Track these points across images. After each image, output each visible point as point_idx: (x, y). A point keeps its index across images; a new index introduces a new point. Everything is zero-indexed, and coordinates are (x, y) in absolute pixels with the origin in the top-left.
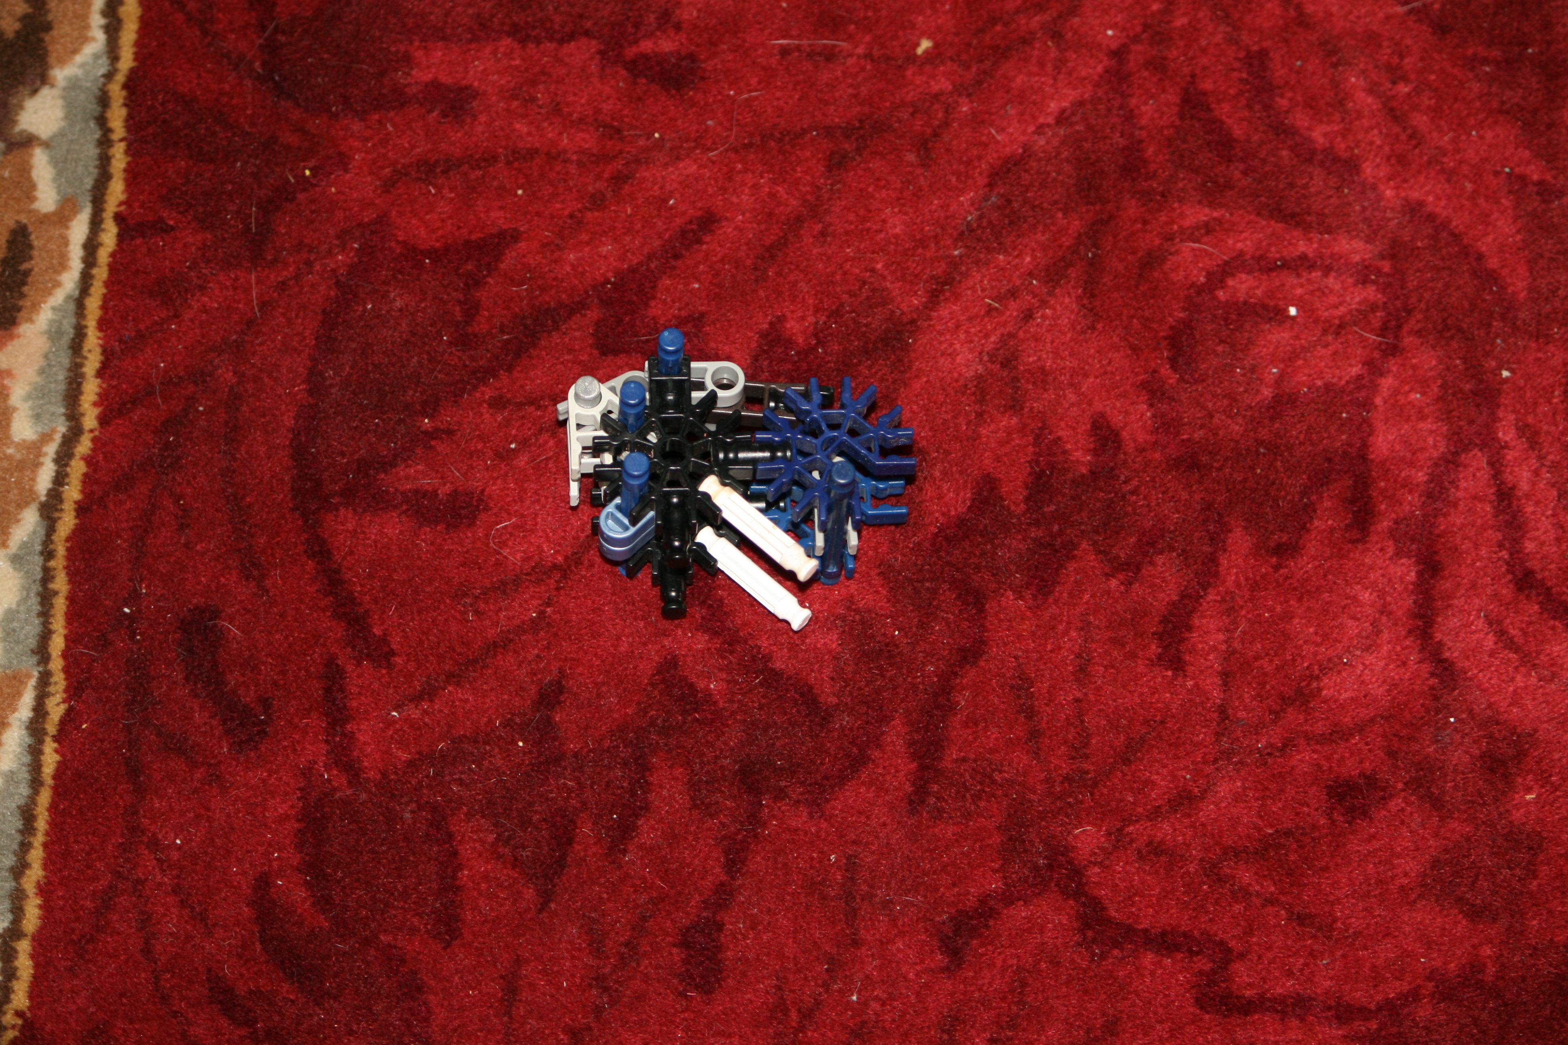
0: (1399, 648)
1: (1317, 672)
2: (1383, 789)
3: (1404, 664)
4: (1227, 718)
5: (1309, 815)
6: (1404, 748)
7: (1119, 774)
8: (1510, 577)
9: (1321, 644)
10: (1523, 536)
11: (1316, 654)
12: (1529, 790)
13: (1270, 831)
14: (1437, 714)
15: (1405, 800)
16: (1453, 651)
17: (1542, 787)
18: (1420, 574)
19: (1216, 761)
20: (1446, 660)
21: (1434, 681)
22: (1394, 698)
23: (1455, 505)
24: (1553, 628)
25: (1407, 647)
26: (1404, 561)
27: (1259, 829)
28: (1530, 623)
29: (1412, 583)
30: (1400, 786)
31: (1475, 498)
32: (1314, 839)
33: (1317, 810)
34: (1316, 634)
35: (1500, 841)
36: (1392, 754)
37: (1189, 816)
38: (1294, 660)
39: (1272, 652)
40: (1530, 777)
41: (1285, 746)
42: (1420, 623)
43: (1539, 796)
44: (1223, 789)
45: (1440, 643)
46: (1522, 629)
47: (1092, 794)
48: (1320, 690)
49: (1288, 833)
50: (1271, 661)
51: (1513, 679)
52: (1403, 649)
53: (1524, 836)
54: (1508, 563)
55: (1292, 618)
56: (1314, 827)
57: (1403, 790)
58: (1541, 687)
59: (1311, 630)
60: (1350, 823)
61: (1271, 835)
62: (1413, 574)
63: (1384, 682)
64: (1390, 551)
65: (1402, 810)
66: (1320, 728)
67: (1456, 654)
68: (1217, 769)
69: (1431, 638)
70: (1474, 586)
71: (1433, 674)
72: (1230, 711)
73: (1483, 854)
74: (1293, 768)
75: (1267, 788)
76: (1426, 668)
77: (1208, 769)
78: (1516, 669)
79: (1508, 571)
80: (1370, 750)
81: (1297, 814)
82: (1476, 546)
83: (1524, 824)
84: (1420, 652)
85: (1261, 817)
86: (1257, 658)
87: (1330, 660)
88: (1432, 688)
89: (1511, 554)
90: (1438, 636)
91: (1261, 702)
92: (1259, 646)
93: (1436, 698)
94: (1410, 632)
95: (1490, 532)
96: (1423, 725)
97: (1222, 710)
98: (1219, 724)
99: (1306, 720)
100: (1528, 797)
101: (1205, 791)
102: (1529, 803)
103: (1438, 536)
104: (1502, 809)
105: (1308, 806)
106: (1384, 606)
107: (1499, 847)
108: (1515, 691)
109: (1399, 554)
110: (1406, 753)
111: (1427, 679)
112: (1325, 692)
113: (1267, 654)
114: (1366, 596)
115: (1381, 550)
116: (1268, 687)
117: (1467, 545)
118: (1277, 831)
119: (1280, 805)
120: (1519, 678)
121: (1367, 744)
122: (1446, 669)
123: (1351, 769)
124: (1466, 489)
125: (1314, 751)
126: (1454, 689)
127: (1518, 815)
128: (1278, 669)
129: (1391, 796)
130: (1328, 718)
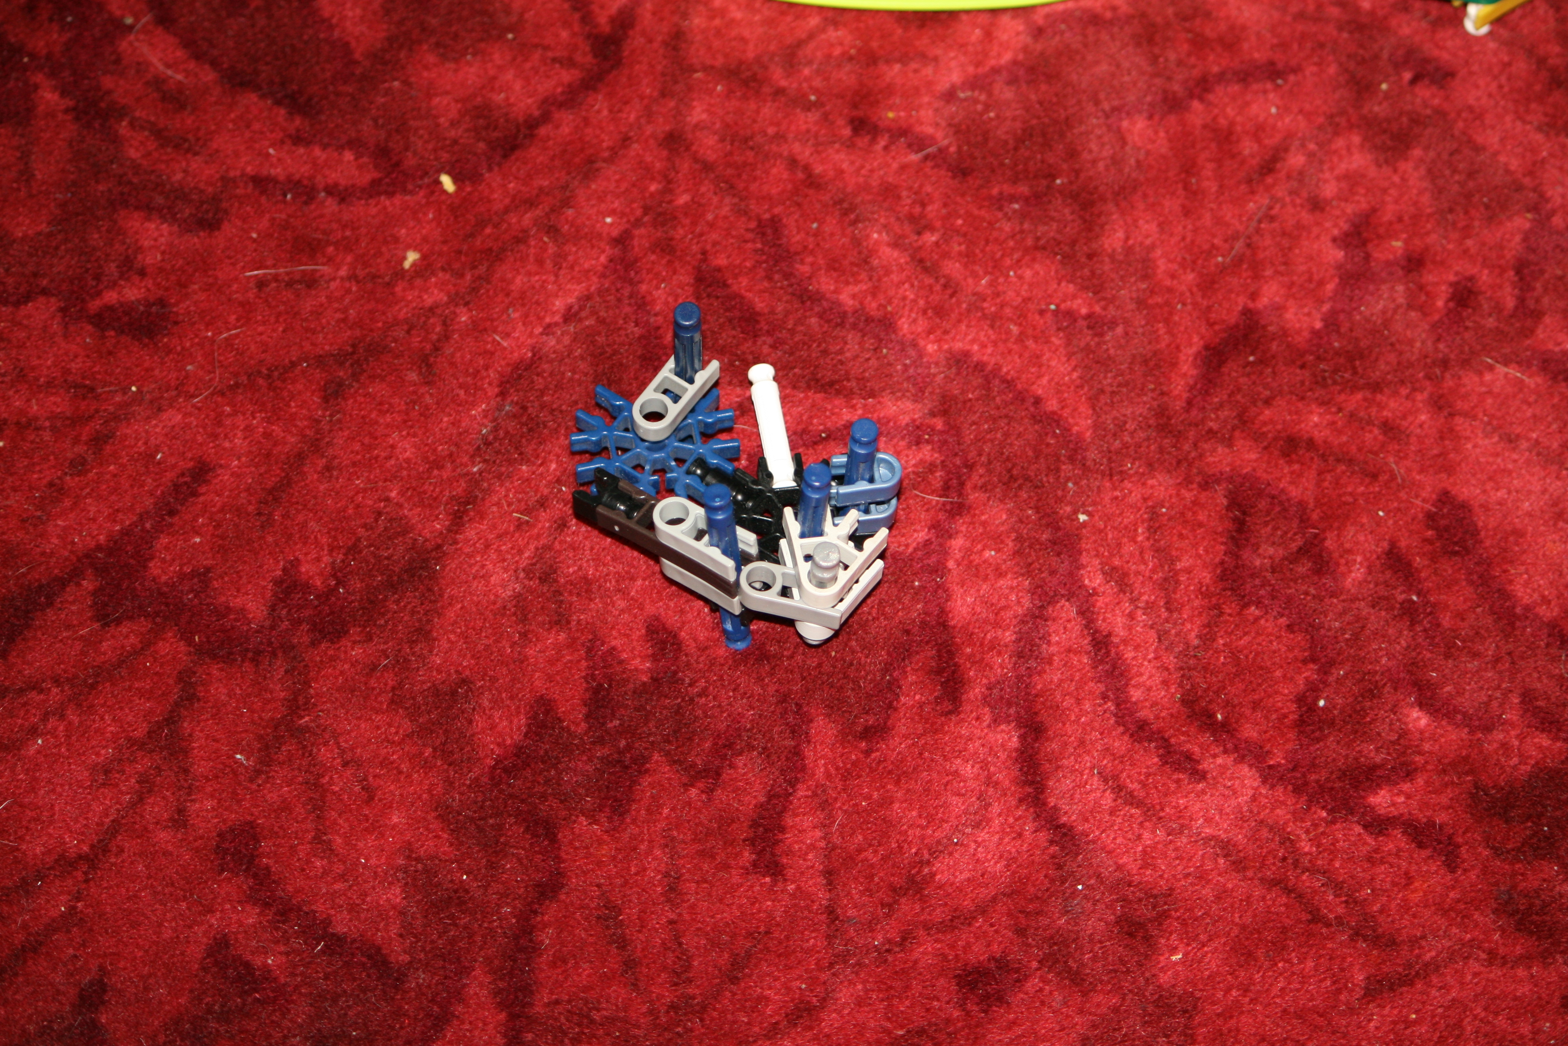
0: (1011, 820)
1: (926, 856)
2: (1017, 971)
3: (1020, 835)
4: (837, 918)
5: (940, 1009)
6: (1033, 924)
7: (728, 994)
8: (1121, 729)
9: (927, 827)
10: (1127, 685)
11: (923, 838)
12: (1174, 950)
13: (901, 1033)
14: (1063, 883)
15: (1043, 980)
16: (1070, 813)
17: (1188, 945)
18: (1022, 738)
19: (831, 965)
20: (1064, 825)
21: (1054, 849)
22: (1014, 873)
23: (1050, 662)
24: (1178, 781)
25: (1020, 818)
26: (1003, 727)
27: (888, 1032)
28: (1148, 775)
29: (1016, 750)
30: (1035, 964)
31: (1069, 650)
32: (949, 1034)
33: (948, 1003)
34: (920, 816)
35: (1150, 1008)
36: (1021, 932)
37: (811, 1028)
38: (900, 847)
39: (875, 842)
40: (1174, 936)
41: (904, 939)
42: (1030, 790)
43: (1185, 955)
44: (844, 996)
45: (1055, 808)
46: (1140, 782)
47: (702, 1020)
48: (933, 875)
49: (921, 1032)
50: (876, 852)
51: (1139, 837)
52: (1016, 820)
53: (1175, 999)
54: (1116, 715)
55: (891, 803)
56: (948, 1021)
57: (1038, 969)
58: (1171, 842)
59: (914, 813)
60: (986, 1012)
61: (902, 1036)
62: (1015, 739)
63: (1001, 857)
64: (987, 719)
65: (1041, 990)
66: (939, 915)
67: (1074, 818)
68: (834, 974)
69: (1045, 804)
70: (1082, 743)
71: (1052, 842)
72: (839, 911)
73: (1135, 1025)
74: (916, 962)
75: (891, 987)
76: (1043, 837)
77: (823, 977)
78: (1141, 824)
79: (1118, 723)
80: (996, 931)
81: (928, 1010)
82: (1079, 701)
83: (1174, 986)
84: (1034, 820)
85: (889, 1019)
86: (860, 851)
87: (939, 842)
88: (1053, 857)
89: (1118, 705)
90: (1052, 801)
91: (871, 896)
92: (860, 837)
93: (1059, 867)
94: (1021, 801)
95: (1092, 684)
96: (1050, 897)
97: (830, 911)
98: (829, 927)
99: (923, 909)
100: (1174, 958)
101: (824, 1000)
102: (1176, 963)
103: (1037, 696)
104: (1147, 975)
105: (938, 1000)
106: (989, 777)
107: (1151, 1015)
108: (1144, 852)
109: (996, 721)
110: (1036, 929)
111: (1047, 848)
112: (938, 877)
113: (870, 845)
114: (968, 770)
115: (977, 719)
116: (876, 879)
117: (1068, 702)
118: (908, 1032)
119: (907, 1003)
120: (1146, 835)
121: (992, 925)
122: (1065, 835)
123: (978, 954)
124: (1058, 643)
125: (937, 941)
126: (1077, 854)
127: (1165, 978)
128: (885, 859)
129: (1026, 977)
130: (946, 904)
